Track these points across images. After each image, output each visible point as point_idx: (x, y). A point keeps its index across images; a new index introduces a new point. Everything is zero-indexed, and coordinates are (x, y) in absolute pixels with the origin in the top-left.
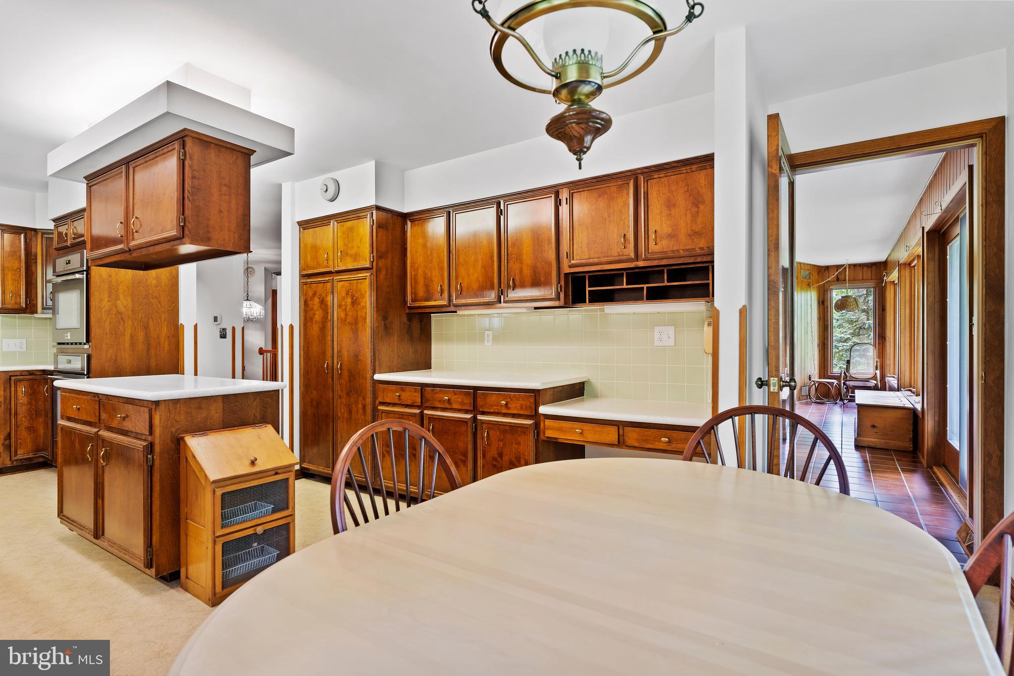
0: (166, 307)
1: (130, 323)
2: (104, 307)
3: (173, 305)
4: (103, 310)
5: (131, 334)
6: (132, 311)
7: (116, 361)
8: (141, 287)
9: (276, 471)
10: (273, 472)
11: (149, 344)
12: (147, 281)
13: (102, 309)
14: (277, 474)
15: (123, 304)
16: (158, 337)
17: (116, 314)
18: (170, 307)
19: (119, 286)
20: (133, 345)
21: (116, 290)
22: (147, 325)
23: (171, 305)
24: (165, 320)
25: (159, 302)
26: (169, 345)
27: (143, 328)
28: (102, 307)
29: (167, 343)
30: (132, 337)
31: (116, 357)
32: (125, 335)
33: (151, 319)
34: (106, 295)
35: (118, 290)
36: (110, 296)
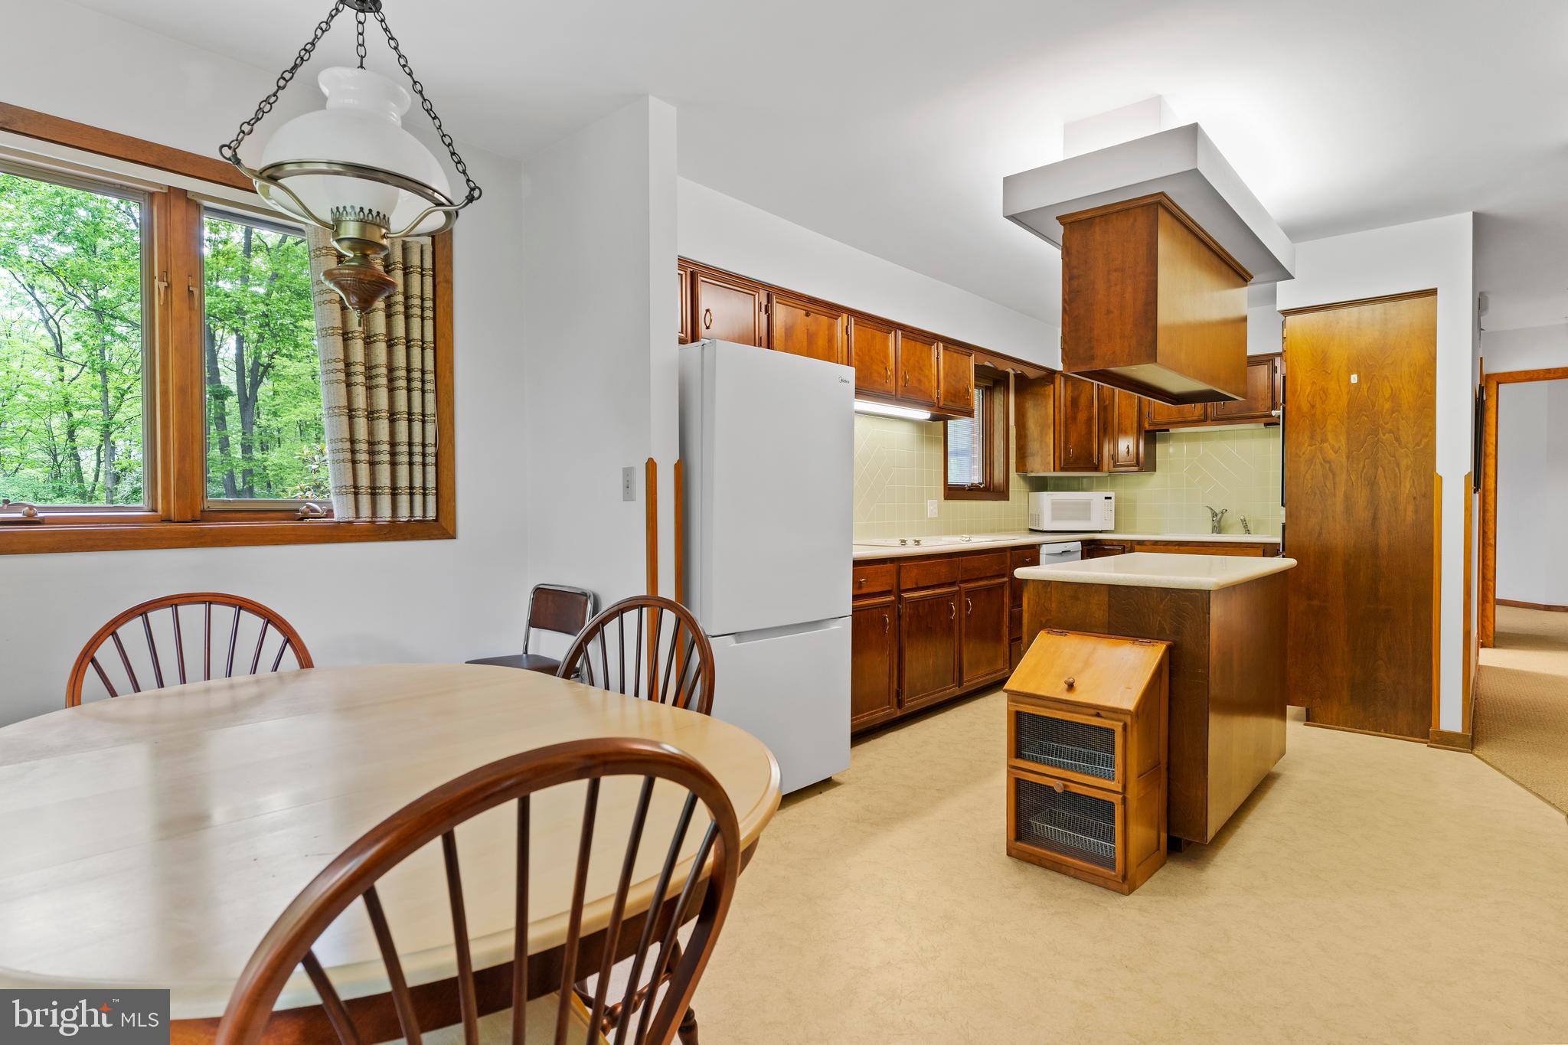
0: (1409, 445)
1: (1344, 476)
2: (1304, 454)
3: (1425, 440)
4: (1302, 459)
5: (1345, 493)
6: (1348, 457)
7: (1320, 534)
8: (1364, 417)
9: (1098, 711)
10: (1094, 712)
11: (1376, 510)
12: (1374, 406)
13: (1300, 457)
14: (1098, 715)
15: (1333, 448)
16: (1394, 499)
17: (1321, 464)
18: (1418, 444)
19: (1327, 420)
20: (1348, 509)
21: (1321, 426)
22: (1373, 478)
23: (1421, 441)
24: (1407, 468)
25: (1397, 439)
26: (1416, 512)
27: (1367, 483)
28: (1301, 454)
29: (1410, 508)
30: (1347, 498)
31: (1321, 529)
32: (1335, 495)
33: (1380, 469)
34: (1306, 438)
35: (1325, 426)
36: (1312, 437)
